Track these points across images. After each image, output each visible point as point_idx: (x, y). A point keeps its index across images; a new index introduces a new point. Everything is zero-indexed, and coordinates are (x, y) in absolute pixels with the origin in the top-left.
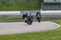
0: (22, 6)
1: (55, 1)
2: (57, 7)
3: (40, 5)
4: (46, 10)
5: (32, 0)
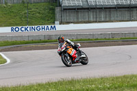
0: (12, 14)
1: (85, 3)
2: (92, 17)
4: (68, 23)
5: (34, 2)
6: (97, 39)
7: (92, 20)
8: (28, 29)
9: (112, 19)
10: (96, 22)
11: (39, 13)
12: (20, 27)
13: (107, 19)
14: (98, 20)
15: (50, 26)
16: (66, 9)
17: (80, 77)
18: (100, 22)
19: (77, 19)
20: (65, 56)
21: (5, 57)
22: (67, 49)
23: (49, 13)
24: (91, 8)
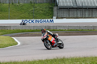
0: (23, 11)
1: (75, 4)
2: (79, 14)
3: (52, 11)
4: (62, 18)
5: (39, 3)
6: (83, 30)
7: (79, 16)
8: (34, 21)
9: (94, 16)
10: (82, 18)
11: (42, 10)
12: (28, 20)
13: (90, 16)
14: (83, 16)
15: (49, 20)
16: (61, 8)
17: (69, 56)
18: (85, 18)
19: (69, 15)
20: (47, 42)
21: (17, 41)
22: (48, 37)
23: (49, 10)
24: (79, 8)
